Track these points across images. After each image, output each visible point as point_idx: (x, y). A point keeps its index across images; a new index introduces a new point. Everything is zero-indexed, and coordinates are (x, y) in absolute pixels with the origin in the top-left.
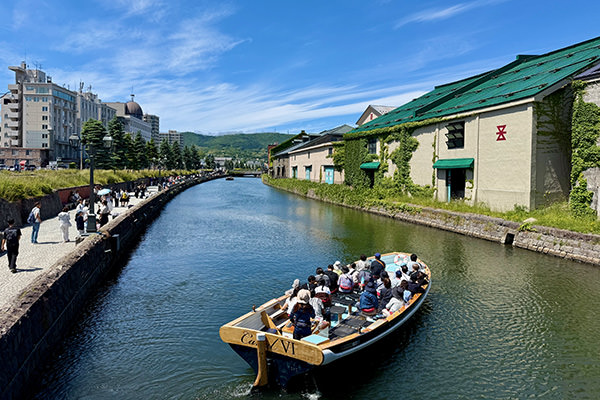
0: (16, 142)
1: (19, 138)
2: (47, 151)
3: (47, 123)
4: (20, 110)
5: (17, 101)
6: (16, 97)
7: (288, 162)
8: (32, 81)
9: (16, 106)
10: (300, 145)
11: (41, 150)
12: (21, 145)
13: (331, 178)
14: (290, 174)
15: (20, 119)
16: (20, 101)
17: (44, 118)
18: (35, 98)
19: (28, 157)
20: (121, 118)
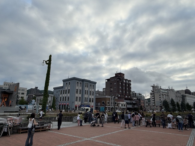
0: (154, 104)
1: (154, 103)
2: (161, 106)
3: (160, 99)
4: (154, 96)
5: (153, 94)
6: (153, 93)
8: (156, 89)
9: (153, 95)
11: (160, 106)
12: (155, 105)
15: (154, 98)
16: (154, 94)
17: (160, 98)
18: (157, 92)
19: (157, 108)
20: (183, 95)
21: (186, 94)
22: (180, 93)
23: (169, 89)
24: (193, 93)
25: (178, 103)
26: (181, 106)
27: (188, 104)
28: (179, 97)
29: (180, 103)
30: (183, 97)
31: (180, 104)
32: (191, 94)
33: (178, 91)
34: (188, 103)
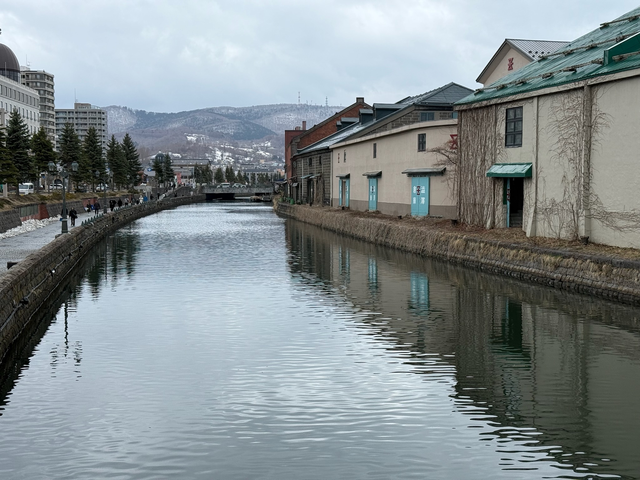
7: (329, 167)
10: (356, 130)
13: (423, 200)
14: (335, 192)
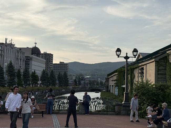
7: (109, 83)
13: (117, 92)
14: (109, 90)
20: (28, 56)
21: (33, 56)
22: (24, 53)
23: (6, 43)
24: (42, 54)
25: (19, 71)
26: (23, 76)
27: (34, 73)
28: (21, 59)
29: (22, 71)
30: (28, 61)
31: (22, 74)
32: (40, 57)
33: (20, 49)
34: (34, 71)
